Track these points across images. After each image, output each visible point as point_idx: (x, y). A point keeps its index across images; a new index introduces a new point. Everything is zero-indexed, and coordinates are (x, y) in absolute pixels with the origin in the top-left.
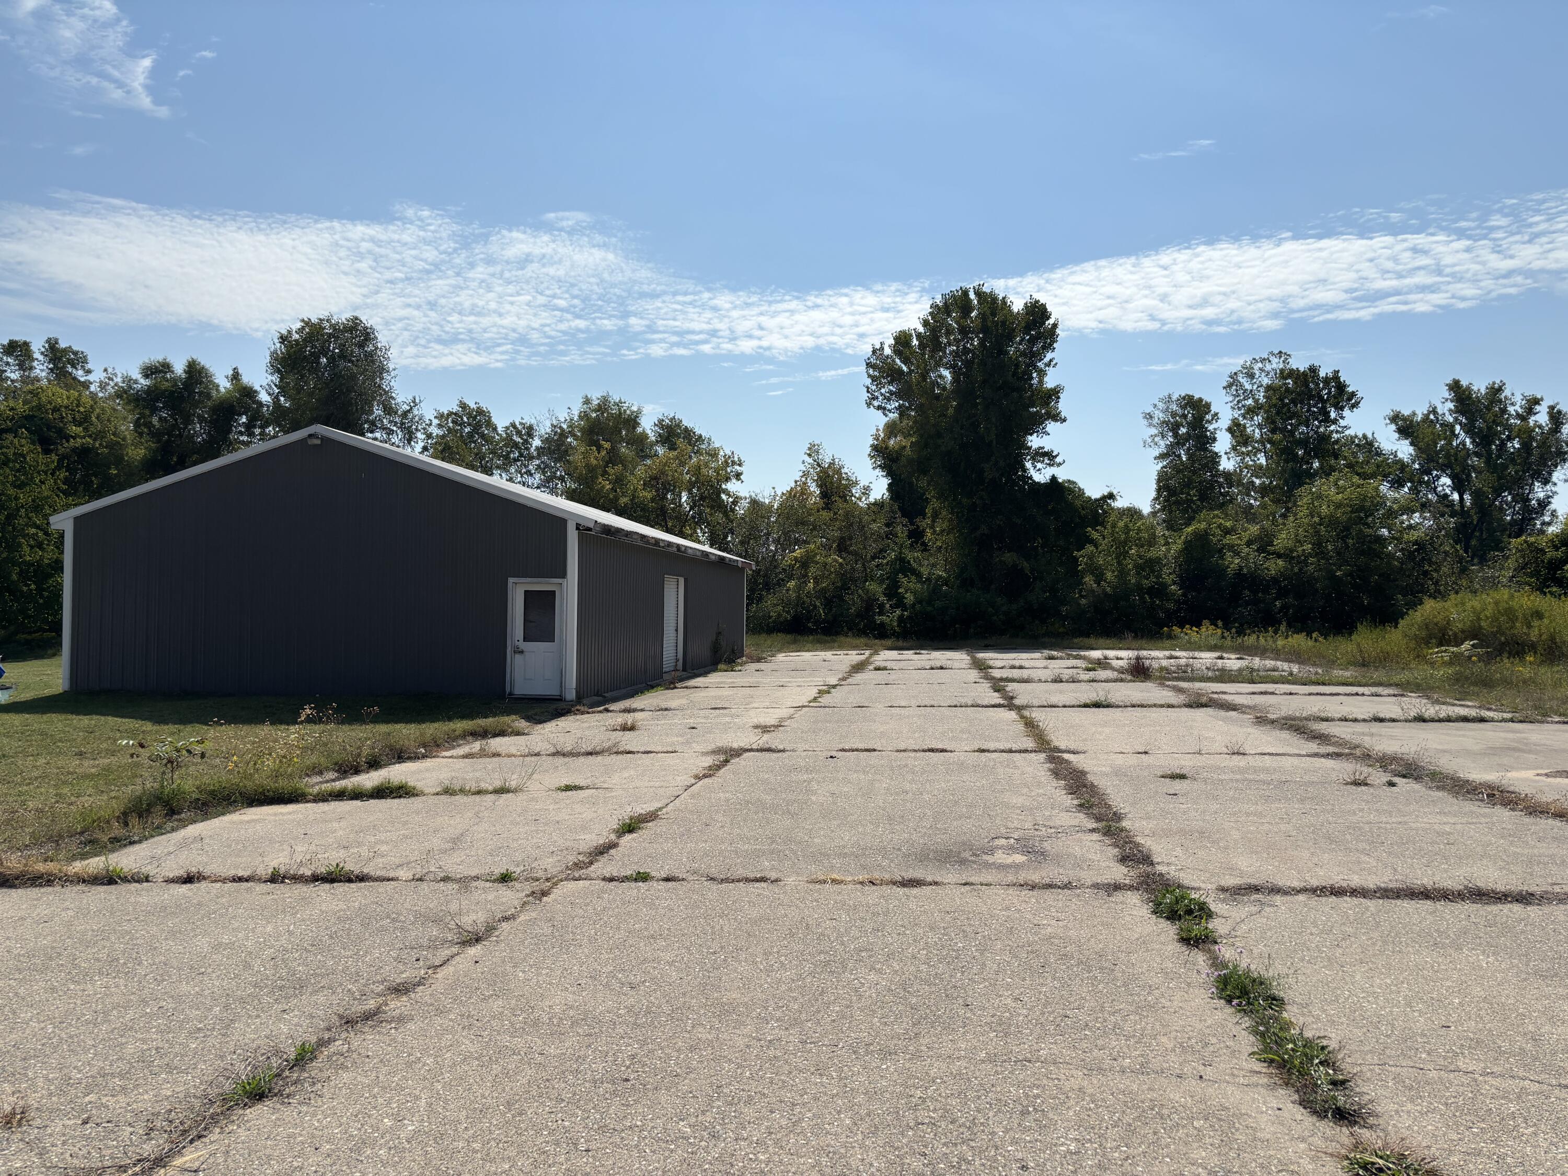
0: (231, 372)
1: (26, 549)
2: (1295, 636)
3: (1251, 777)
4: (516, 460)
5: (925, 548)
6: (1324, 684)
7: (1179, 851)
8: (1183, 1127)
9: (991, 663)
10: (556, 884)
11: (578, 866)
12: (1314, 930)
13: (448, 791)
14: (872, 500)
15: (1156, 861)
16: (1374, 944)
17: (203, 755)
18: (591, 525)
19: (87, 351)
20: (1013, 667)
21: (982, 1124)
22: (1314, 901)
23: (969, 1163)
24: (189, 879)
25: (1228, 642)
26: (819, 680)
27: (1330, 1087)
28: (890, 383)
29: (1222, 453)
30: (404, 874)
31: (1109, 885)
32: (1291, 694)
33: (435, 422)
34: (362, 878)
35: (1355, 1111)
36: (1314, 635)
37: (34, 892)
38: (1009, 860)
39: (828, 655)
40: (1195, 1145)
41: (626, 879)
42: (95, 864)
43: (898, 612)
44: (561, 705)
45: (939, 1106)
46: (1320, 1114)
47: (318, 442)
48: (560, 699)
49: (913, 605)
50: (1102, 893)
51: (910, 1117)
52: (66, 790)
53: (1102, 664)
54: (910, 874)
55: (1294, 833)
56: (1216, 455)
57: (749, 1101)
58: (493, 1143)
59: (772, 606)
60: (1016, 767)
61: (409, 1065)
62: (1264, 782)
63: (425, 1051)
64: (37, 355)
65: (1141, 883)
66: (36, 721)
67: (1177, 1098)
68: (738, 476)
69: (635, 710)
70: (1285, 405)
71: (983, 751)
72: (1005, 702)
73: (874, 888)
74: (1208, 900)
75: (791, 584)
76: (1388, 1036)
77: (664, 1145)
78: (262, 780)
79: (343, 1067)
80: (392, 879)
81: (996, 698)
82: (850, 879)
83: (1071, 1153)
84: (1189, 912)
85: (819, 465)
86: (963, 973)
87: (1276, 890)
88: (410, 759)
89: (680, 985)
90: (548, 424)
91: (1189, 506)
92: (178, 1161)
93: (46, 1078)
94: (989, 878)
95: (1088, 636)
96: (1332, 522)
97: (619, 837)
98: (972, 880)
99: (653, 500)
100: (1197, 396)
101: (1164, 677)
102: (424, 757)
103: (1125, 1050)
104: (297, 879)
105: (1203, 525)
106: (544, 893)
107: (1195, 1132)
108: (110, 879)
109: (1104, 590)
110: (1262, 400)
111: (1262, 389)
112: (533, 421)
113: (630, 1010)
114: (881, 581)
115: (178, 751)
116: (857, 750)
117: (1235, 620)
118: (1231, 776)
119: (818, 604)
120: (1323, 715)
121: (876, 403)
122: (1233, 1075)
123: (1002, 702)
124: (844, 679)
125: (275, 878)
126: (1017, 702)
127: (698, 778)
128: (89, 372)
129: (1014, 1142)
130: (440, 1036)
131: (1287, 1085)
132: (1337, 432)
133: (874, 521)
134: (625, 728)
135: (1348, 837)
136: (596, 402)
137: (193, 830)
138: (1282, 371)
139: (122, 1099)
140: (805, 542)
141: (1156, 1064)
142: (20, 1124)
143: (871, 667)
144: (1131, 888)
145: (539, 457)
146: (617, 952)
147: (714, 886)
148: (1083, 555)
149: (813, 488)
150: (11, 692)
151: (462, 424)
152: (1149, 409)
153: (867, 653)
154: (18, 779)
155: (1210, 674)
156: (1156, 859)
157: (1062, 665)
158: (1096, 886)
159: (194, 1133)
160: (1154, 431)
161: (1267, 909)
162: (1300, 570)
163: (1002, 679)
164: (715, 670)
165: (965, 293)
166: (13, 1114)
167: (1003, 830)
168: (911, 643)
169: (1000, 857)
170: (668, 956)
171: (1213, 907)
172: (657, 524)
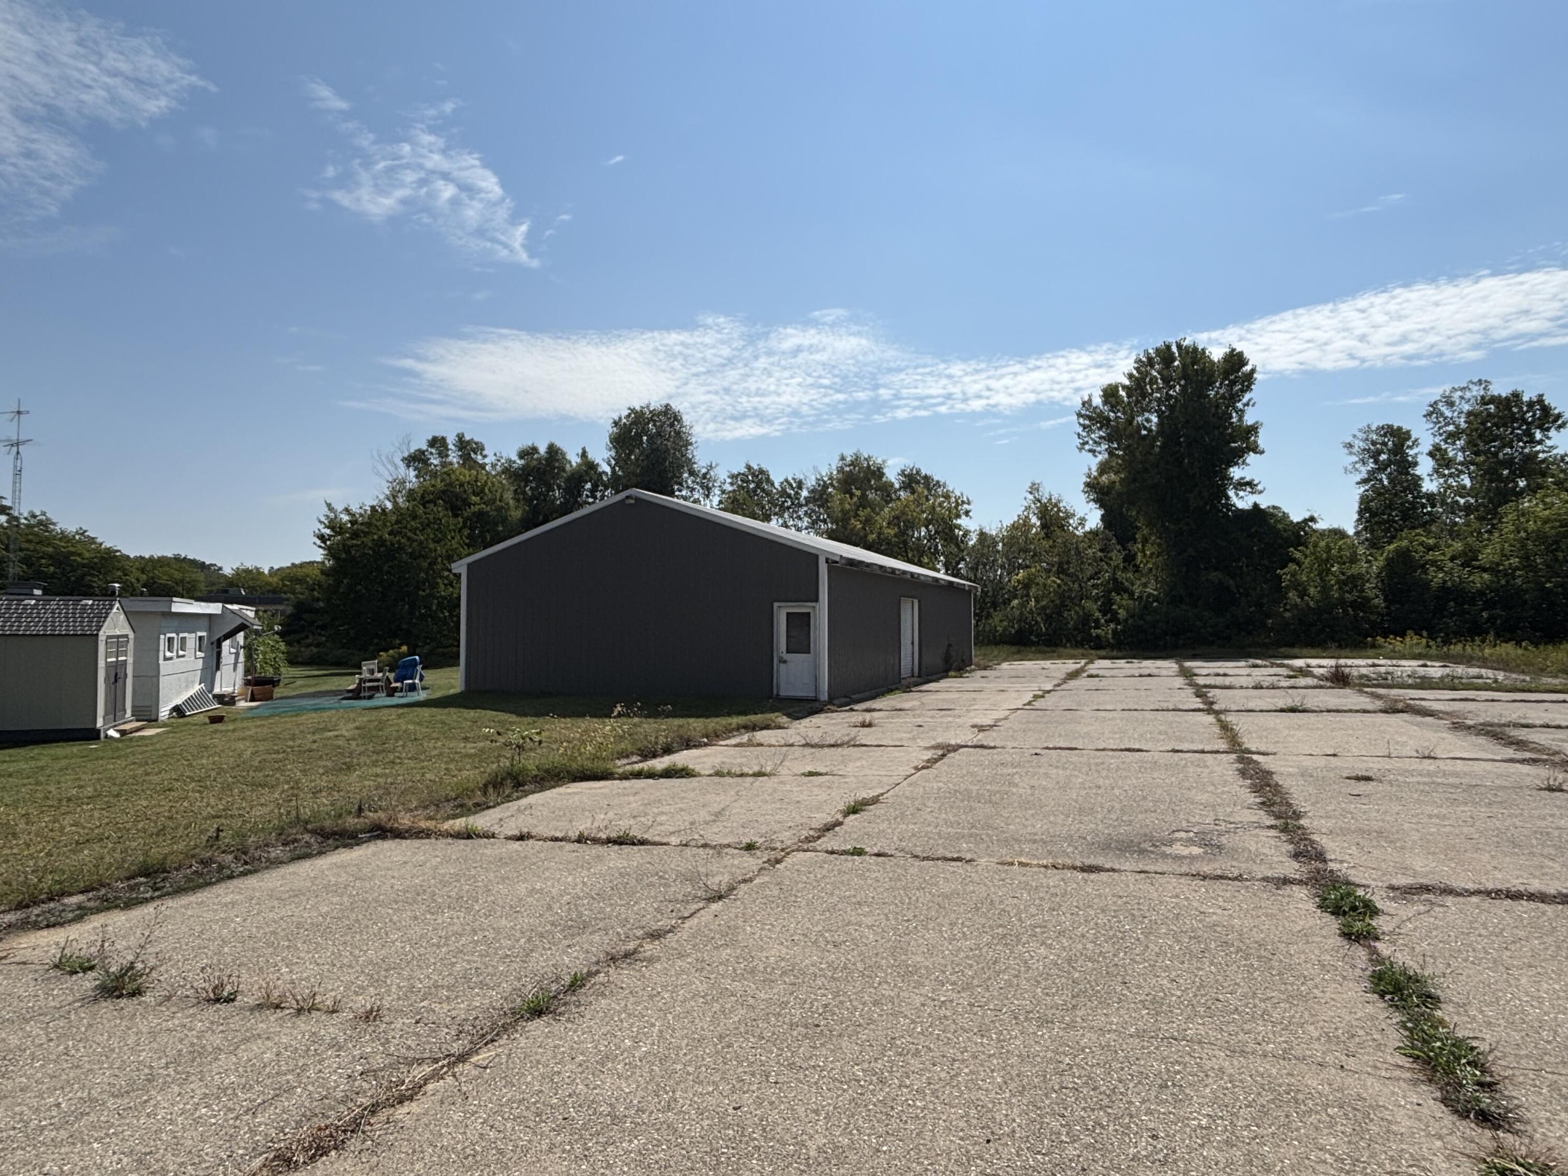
0: (580, 452)
1: (443, 587)
2: (1503, 645)
3: (1439, 780)
4: (788, 508)
5: (1137, 569)
6: (1530, 691)
7: (1354, 850)
8: (1317, 1112)
9: (1197, 671)
10: (788, 854)
11: (808, 840)
12: (1484, 932)
13: (719, 774)
14: (1087, 528)
15: (1328, 857)
16: (1546, 949)
17: (540, 742)
18: (837, 559)
19: (484, 442)
20: (1218, 675)
21: (1121, 1093)
22: (1487, 903)
23: (1103, 1127)
24: (521, 838)
25: (1433, 651)
26: (1035, 686)
27: (1476, 1088)
28: (1100, 429)
29: (1425, 476)
30: (674, 840)
31: (1279, 878)
32: (1493, 701)
33: (729, 480)
34: (643, 842)
35: (1499, 1114)
36: (1524, 644)
37: (416, 843)
38: (1186, 852)
39: (1047, 664)
40: (1326, 1131)
41: (845, 853)
42: (459, 824)
43: (1112, 626)
44: (817, 705)
45: (1084, 1073)
46: (1463, 1115)
47: (632, 501)
48: (816, 700)
49: (1126, 621)
50: (1271, 886)
51: (1055, 1081)
52: (452, 766)
53: (1303, 672)
54: (1088, 862)
55: (1476, 836)
56: (1419, 478)
57: (917, 1053)
58: (704, 1069)
59: (998, 621)
60: (1206, 767)
61: (651, 997)
62: (1452, 786)
63: (664, 987)
64: (451, 446)
65: (1310, 879)
66: (440, 714)
67: (1315, 1085)
68: (967, 513)
69: (874, 710)
70: (1487, 429)
71: (1178, 751)
72: (1205, 707)
73: (1056, 871)
74: (1372, 898)
75: (1015, 602)
76: (1549, 1042)
77: (838, 1085)
78: (582, 762)
79: (603, 994)
80: (665, 844)
81: (1197, 703)
82: (1035, 862)
83: (1202, 1128)
84: (1354, 908)
85: (1039, 501)
86: (1126, 953)
87: (1448, 891)
88: (695, 747)
89: (875, 947)
90: (813, 478)
91: (1391, 526)
92: (474, 1059)
93: (399, 987)
94: (1165, 868)
95: (1292, 645)
96: (1540, 537)
97: (845, 817)
98: (1147, 868)
99: (896, 536)
100: (1396, 425)
101: (1363, 684)
102: (706, 745)
103: (1271, 1036)
104: (596, 841)
105: (1405, 543)
106: (778, 861)
107: (1328, 1119)
108: (468, 835)
109: (1307, 604)
110: (1463, 425)
111: (1463, 415)
112: (802, 477)
113: (829, 965)
114: (1096, 601)
115: (523, 738)
116: (1060, 748)
117: (1441, 630)
118: (1419, 779)
119: (1039, 619)
120: (1523, 721)
121: (1087, 447)
122: (1376, 1067)
123: (1202, 706)
124: (1059, 685)
125: (581, 839)
126: (1216, 707)
127: (917, 769)
128: (485, 457)
129: (1149, 1112)
130: (678, 975)
131: (1430, 1081)
132: (1544, 452)
133: (1090, 547)
134: (864, 725)
135: (1534, 842)
136: (849, 459)
137: (532, 799)
138: (1483, 397)
139: (446, 1007)
140: (1028, 567)
141: (1297, 1052)
142: (375, 1020)
143: (1085, 675)
144: (1300, 882)
145: (806, 505)
146: (828, 914)
147: (917, 863)
148: (1286, 574)
149: (1034, 520)
150: (429, 691)
151: (748, 482)
152: (1349, 439)
153: (1083, 662)
154: (423, 757)
155: (1410, 681)
156: (1329, 856)
157: (1265, 672)
158: (1265, 879)
159: (489, 1037)
160: (1355, 459)
161: (1437, 909)
162: (1507, 582)
163: (1206, 686)
164: (947, 677)
165: (1168, 347)
166: (371, 1011)
167: (1184, 824)
168: (1124, 653)
169: (1178, 849)
170: (869, 921)
171: (1379, 905)
172: (899, 554)
